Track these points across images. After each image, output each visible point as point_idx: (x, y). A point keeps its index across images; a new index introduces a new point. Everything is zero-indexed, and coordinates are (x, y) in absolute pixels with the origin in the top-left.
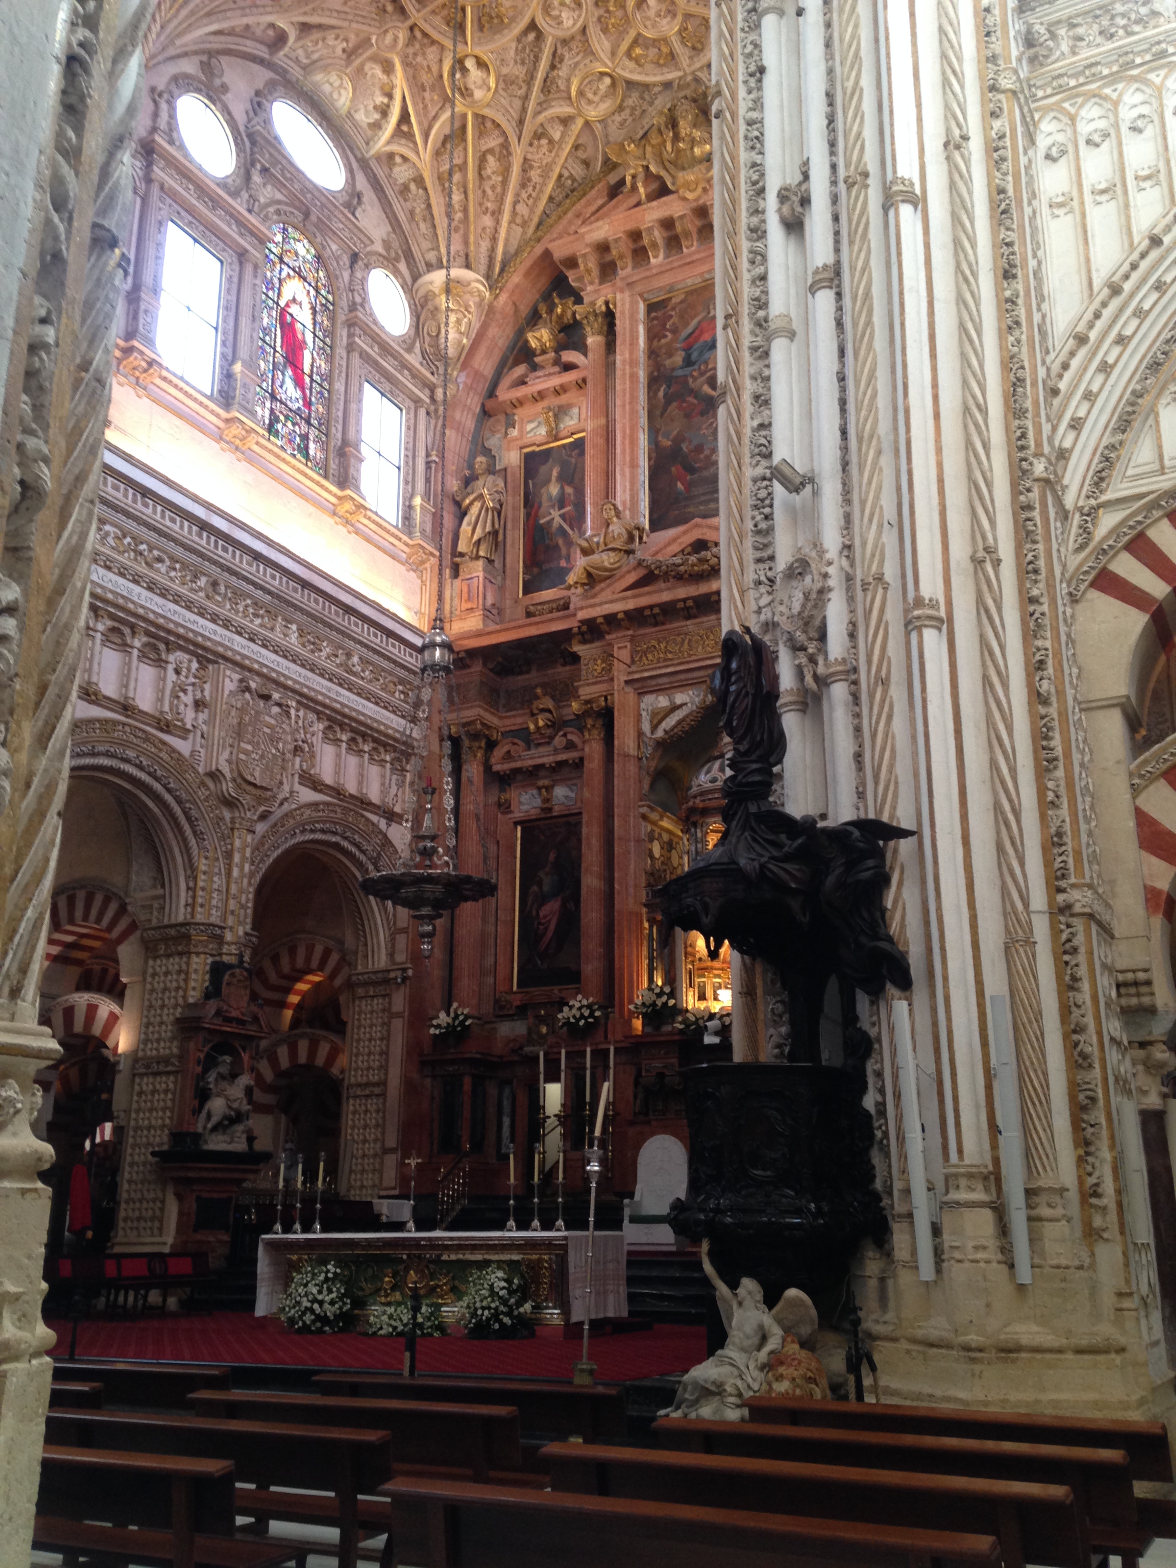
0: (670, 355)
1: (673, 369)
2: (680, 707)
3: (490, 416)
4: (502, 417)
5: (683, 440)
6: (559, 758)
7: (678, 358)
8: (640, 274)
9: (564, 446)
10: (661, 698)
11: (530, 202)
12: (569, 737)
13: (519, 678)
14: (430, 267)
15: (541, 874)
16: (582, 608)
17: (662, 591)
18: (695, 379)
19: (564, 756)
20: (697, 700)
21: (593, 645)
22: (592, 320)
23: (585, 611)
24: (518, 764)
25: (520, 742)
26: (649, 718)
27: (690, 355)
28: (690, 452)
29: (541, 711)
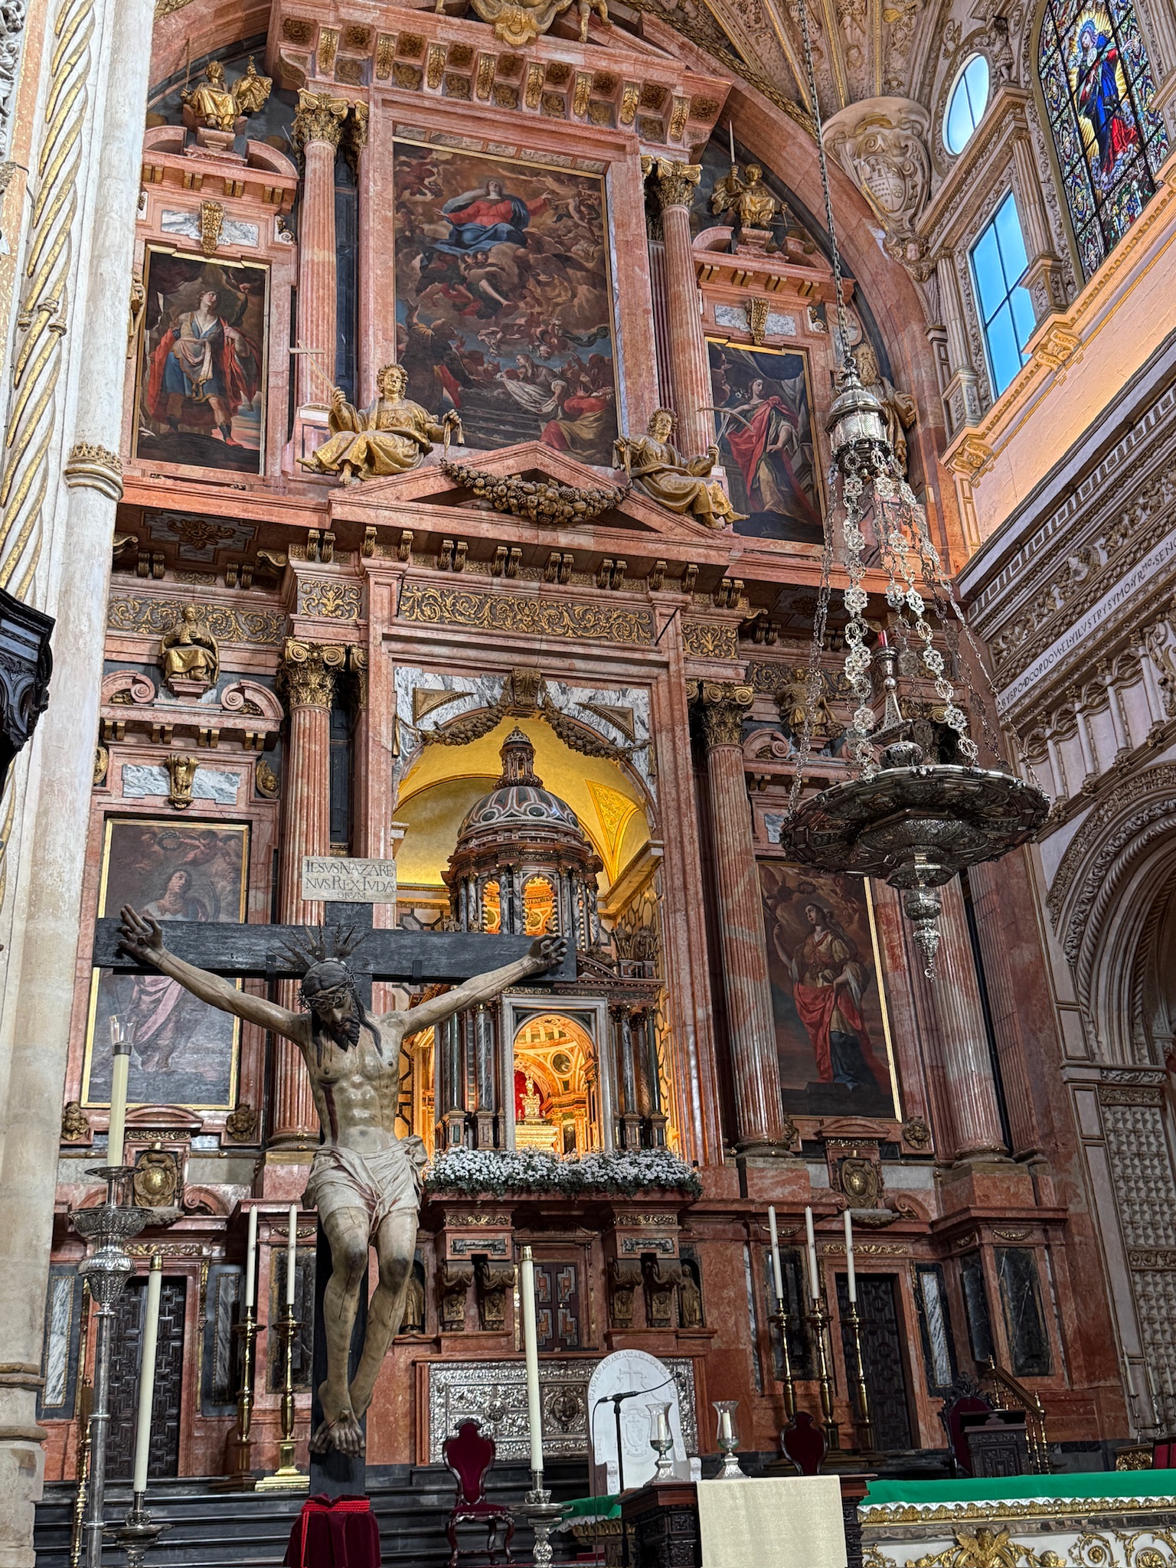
0: (431, 221)
1: (436, 240)
2: (462, 695)
5: (452, 336)
6: (229, 723)
7: (444, 230)
8: (405, 96)
9: (225, 269)
10: (429, 676)
12: (248, 694)
13: (139, 581)
16: (343, 503)
17: (481, 520)
18: (468, 267)
19: (239, 723)
20: (488, 693)
21: (327, 567)
22: (323, 118)
23: (347, 508)
24: (146, 716)
25: (148, 681)
26: (409, 699)
27: (460, 233)
28: (463, 356)
29: (197, 642)
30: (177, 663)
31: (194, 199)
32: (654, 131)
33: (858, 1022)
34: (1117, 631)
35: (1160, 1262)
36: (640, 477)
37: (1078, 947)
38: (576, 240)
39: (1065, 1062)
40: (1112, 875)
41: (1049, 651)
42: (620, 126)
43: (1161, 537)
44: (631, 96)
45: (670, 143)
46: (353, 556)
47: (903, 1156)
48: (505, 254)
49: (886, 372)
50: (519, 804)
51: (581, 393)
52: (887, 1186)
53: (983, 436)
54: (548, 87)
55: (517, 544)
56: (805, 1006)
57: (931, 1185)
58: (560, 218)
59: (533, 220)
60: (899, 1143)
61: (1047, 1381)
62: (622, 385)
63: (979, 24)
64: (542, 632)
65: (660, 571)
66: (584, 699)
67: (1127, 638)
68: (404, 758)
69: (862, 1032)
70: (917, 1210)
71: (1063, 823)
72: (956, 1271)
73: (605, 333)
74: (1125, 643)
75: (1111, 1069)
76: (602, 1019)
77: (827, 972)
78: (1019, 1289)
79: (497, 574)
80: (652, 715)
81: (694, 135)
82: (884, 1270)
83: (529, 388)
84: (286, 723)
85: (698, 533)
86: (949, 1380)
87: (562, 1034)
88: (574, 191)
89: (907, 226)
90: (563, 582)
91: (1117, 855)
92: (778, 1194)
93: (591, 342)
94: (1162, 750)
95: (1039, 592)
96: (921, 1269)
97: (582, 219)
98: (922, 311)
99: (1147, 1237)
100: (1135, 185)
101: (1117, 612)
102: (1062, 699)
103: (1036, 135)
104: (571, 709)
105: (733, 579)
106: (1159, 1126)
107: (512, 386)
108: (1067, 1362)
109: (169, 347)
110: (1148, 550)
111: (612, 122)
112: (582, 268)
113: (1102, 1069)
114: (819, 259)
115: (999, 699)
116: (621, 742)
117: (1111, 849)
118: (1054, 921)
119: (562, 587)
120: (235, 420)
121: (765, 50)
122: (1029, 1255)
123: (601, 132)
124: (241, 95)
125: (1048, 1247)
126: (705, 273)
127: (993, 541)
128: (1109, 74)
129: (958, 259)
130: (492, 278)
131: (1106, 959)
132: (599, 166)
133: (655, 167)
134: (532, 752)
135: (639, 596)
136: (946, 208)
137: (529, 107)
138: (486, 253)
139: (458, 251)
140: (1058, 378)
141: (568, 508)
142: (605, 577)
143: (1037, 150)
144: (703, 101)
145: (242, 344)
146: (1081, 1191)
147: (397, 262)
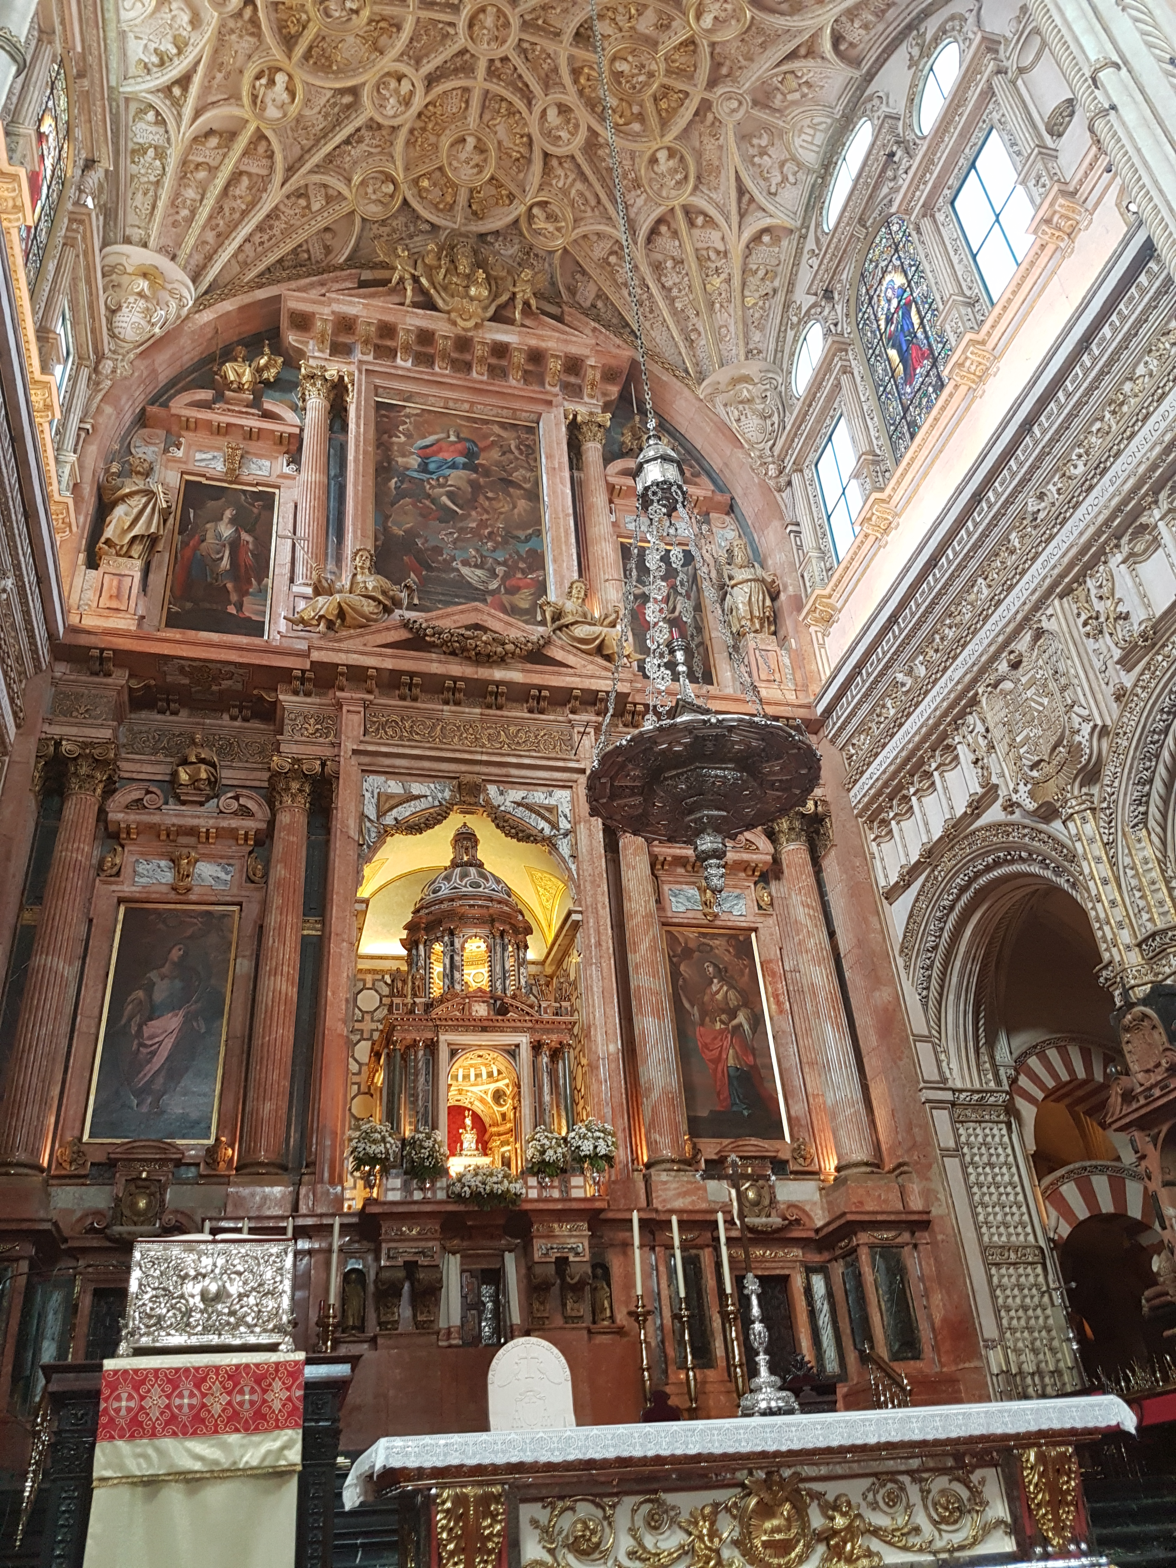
0: (404, 456)
2: (418, 797)
3: (144, 426)
4: (162, 433)
5: (418, 536)
6: (224, 824)
7: (414, 462)
8: (383, 367)
9: (244, 492)
10: (391, 783)
11: (260, 249)
12: (242, 801)
13: (159, 717)
14: (127, 241)
15: (153, 975)
16: (320, 649)
17: (432, 661)
18: (432, 487)
19: (234, 823)
20: (440, 795)
21: (309, 700)
22: (319, 383)
23: (323, 653)
24: (156, 819)
25: (159, 792)
26: (374, 801)
27: (426, 464)
28: (427, 549)
29: (202, 761)
30: (184, 777)
31: (222, 441)
32: (573, 391)
33: (751, 1058)
34: (937, 725)
35: (1013, 1256)
36: (560, 629)
37: (927, 988)
38: (516, 469)
39: (922, 1085)
40: (949, 925)
41: (887, 749)
42: (548, 387)
43: (964, 646)
44: (555, 365)
45: (586, 399)
46: (331, 692)
47: (792, 1173)
48: (461, 478)
49: (756, 558)
50: (461, 880)
51: (519, 575)
52: (779, 1197)
53: (830, 596)
54: (493, 361)
55: (461, 679)
56: (706, 1046)
57: (817, 1197)
58: (504, 454)
59: (483, 455)
60: (787, 1161)
61: (919, 1364)
62: (550, 568)
63: (812, 299)
64: (483, 746)
65: (576, 698)
66: (518, 799)
67: (945, 730)
68: (369, 847)
69: (754, 1067)
70: (805, 1219)
71: (908, 885)
72: (838, 1269)
73: (539, 533)
74: (944, 736)
75: (961, 1091)
76: (525, 1053)
77: (724, 1017)
78: (891, 1284)
79: (447, 703)
80: (572, 810)
81: (604, 394)
82: (778, 1272)
83: (479, 572)
84: (272, 823)
85: (606, 669)
86: (837, 1370)
87: (499, 1072)
88: (514, 435)
89: (769, 453)
90: (500, 708)
91: (952, 908)
92: (679, 1204)
93: (528, 539)
94: (979, 816)
95: (877, 704)
96: (810, 1270)
97: (521, 453)
98: (781, 512)
99: (1000, 1235)
100: (931, 389)
101: (935, 710)
102: (900, 787)
103: (858, 368)
104: (508, 806)
105: (635, 704)
106: (1006, 1139)
107: (465, 571)
108: (936, 1348)
109: (196, 548)
110: (955, 658)
111: (542, 384)
112: (521, 488)
113: (954, 1091)
114: (704, 480)
115: (852, 793)
116: (547, 831)
117: (946, 903)
118: (907, 967)
119: (499, 712)
120: (246, 600)
121: (658, 336)
122: (900, 1254)
123: (534, 391)
124: (259, 370)
125: (915, 1246)
126: (616, 492)
127: (839, 669)
128: (907, 314)
129: (806, 472)
130: (451, 495)
131: (951, 997)
132: (533, 417)
133: (575, 416)
134: (476, 841)
135: (561, 719)
136: (795, 435)
137: (478, 374)
138: (446, 478)
139: (425, 476)
140: (883, 543)
141: (500, 649)
142: (533, 703)
143: (858, 379)
144: (611, 368)
145: (255, 545)
146: (941, 1196)
147: (377, 484)
